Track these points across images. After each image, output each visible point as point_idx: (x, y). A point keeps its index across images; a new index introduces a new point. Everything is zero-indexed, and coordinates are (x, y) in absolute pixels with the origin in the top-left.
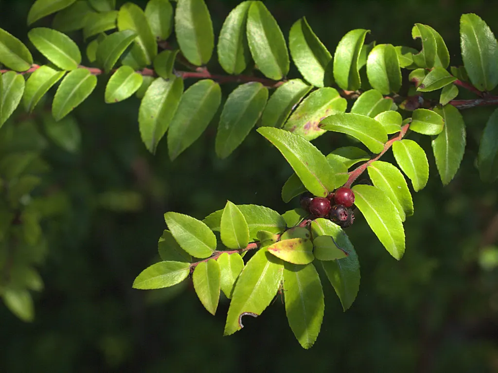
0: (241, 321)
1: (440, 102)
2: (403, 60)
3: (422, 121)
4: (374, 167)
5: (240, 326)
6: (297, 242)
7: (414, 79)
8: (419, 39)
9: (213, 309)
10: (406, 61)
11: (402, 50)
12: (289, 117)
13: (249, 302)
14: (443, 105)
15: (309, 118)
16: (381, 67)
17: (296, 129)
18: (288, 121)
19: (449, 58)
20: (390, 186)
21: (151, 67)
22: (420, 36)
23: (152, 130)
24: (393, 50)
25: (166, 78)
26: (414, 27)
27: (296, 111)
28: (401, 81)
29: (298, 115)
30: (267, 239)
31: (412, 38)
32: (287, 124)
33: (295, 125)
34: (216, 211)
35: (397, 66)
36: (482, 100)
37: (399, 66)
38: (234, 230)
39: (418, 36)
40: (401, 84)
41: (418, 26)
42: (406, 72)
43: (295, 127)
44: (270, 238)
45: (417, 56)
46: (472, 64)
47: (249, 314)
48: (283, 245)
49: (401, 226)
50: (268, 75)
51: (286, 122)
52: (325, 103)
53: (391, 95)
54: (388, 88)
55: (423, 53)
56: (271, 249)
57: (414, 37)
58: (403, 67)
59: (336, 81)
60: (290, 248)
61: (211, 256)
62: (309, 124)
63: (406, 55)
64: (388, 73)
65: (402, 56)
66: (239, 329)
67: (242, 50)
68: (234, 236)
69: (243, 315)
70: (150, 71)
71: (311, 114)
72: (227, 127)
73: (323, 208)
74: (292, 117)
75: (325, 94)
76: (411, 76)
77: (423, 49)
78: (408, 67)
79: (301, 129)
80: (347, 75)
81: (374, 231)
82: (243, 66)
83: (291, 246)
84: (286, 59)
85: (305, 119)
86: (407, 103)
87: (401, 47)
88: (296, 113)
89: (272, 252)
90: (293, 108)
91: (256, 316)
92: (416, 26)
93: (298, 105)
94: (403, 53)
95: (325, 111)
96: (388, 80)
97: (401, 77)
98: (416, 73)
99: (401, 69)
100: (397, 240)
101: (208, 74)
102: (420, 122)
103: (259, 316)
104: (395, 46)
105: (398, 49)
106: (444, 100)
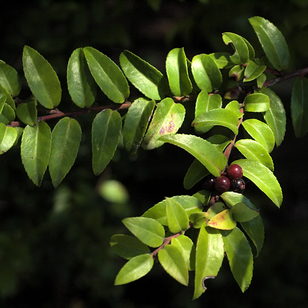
0: (204, 285)
1: (258, 87)
2: (220, 63)
3: (255, 103)
4: (240, 145)
5: (204, 289)
6: (225, 213)
7: (234, 74)
8: (230, 44)
9: (185, 281)
10: (221, 63)
11: (215, 56)
12: (148, 128)
13: (207, 269)
14: (260, 88)
15: (161, 125)
16: (203, 73)
17: (154, 136)
18: (148, 131)
19: (254, 53)
20: (255, 156)
21: (17, 119)
22: (231, 41)
23: (35, 168)
24: (209, 57)
25: (33, 125)
26: (223, 36)
27: (152, 121)
28: (222, 79)
29: (154, 124)
30: (200, 218)
31: (225, 44)
32: (147, 133)
33: (153, 132)
34: (149, 209)
35: (217, 68)
36: (280, 78)
37: (219, 68)
38: (176, 218)
39: (229, 42)
40: (222, 81)
41: (226, 34)
42: (225, 71)
43: (153, 134)
44: (203, 217)
45: (233, 57)
46: (271, 53)
47: (209, 278)
48: (217, 219)
49: (277, 182)
50: (116, 101)
51: (146, 132)
52: (168, 110)
53: (213, 92)
54: (211, 86)
55: (236, 53)
56: (211, 223)
57: (227, 43)
58: (222, 68)
59: (172, 92)
60: (222, 219)
61: (163, 243)
62: (163, 128)
63: (220, 58)
64: (209, 75)
65: (217, 60)
66: (204, 291)
67: (89, 87)
68: (177, 222)
69: (204, 280)
70: (17, 123)
71: (162, 121)
72: (98, 149)
73: (226, 184)
74: (150, 127)
75: (166, 104)
76: (231, 72)
77: (236, 50)
78: (226, 66)
79: (157, 134)
80: (178, 85)
81: (263, 191)
82: (93, 99)
83: (223, 217)
84: (126, 85)
85: (159, 126)
86: (231, 94)
87: (213, 54)
88: (152, 123)
89: (211, 226)
90: (149, 120)
91: (214, 278)
92: (225, 35)
93: (152, 117)
94: (217, 57)
95: (170, 116)
96: (210, 81)
97: (221, 76)
98: (235, 69)
99: (220, 69)
100: (276, 193)
101: (62, 114)
102: (253, 104)
103: (216, 277)
104: (208, 54)
105: (212, 56)
106: (260, 85)
